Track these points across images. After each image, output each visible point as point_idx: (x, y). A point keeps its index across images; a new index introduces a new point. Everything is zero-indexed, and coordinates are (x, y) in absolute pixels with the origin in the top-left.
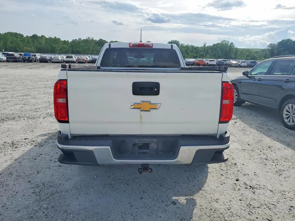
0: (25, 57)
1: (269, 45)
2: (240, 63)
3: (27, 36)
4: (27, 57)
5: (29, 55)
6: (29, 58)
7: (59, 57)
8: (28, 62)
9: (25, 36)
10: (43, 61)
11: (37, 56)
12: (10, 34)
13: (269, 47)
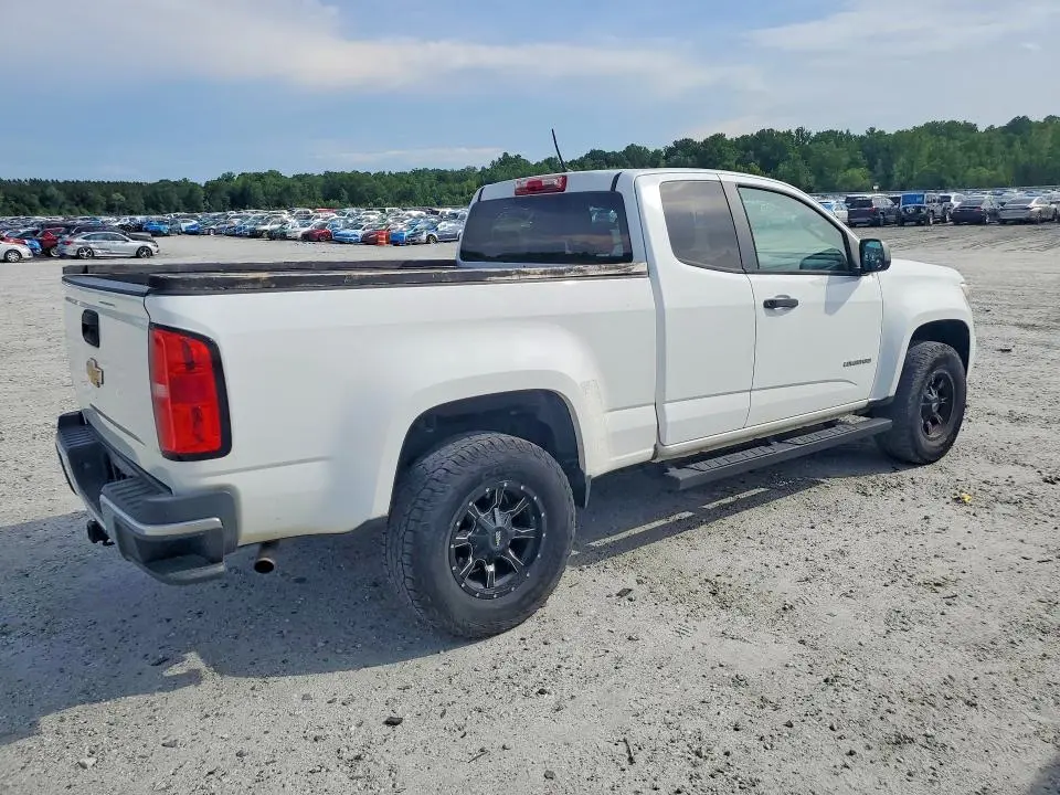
0: (905, 209)
3: (992, 126)
4: (911, 209)
5: (919, 199)
6: (918, 209)
7: (1030, 201)
8: (919, 224)
9: (982, 128)
10: (969, 217)
11: (952, 201)
12: (933, 129)
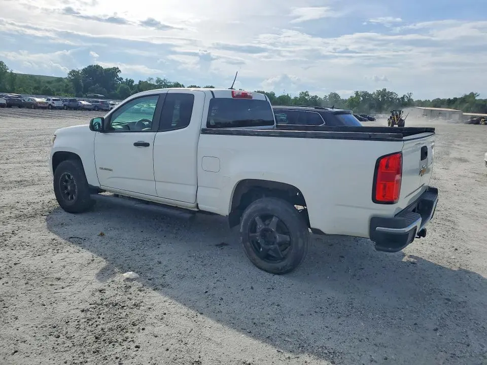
1: (71, 72)
2: (50, 102)
13: (70, 76)
